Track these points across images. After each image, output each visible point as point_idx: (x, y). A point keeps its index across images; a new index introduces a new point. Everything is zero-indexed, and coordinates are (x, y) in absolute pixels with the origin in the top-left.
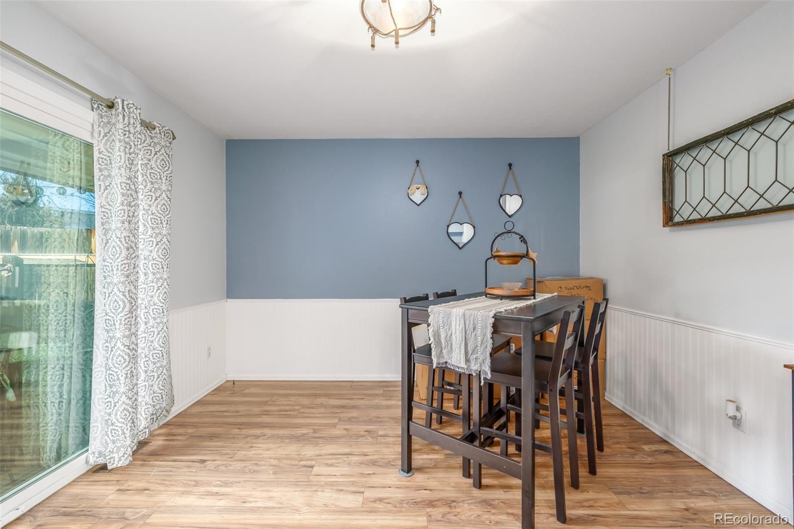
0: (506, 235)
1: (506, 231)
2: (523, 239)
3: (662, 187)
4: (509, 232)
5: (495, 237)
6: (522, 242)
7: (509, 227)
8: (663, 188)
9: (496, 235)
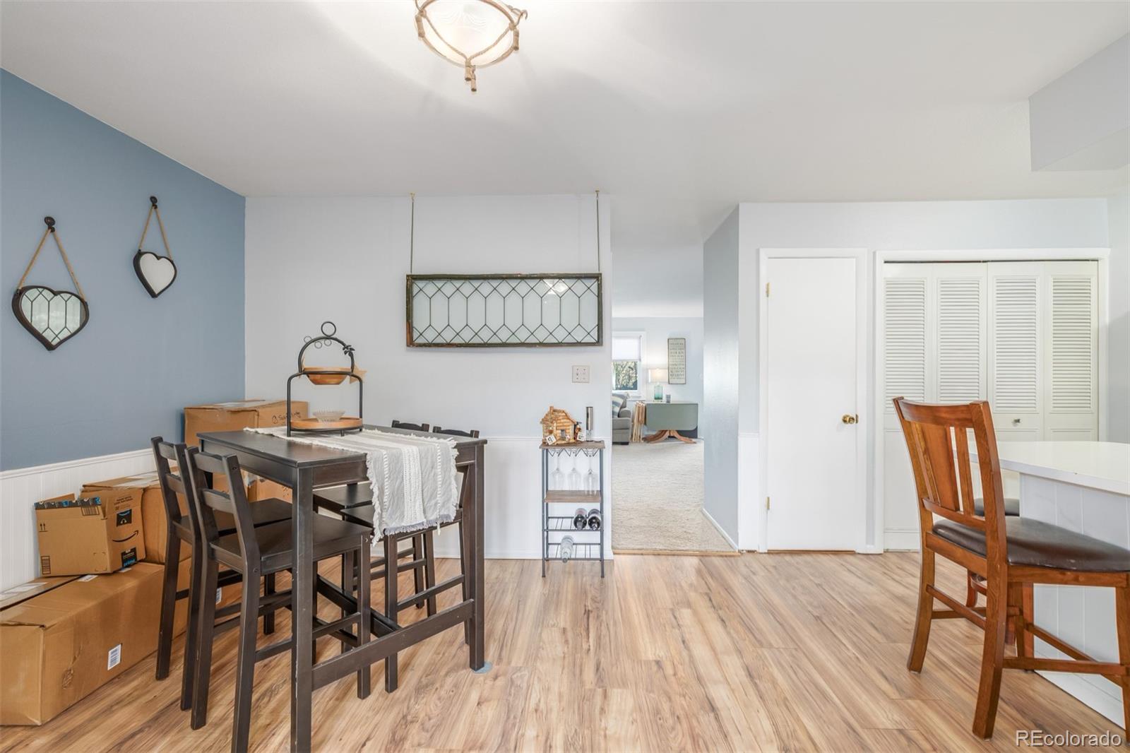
0: (323, 341)
1: (323, 335)
2: (349, 350)
3: (405, 307)
4: (328, 338)
5: (304, 344)
6: (346, 353)
7: (329, 330)
8: (407, 308)
9: (308, 340)
